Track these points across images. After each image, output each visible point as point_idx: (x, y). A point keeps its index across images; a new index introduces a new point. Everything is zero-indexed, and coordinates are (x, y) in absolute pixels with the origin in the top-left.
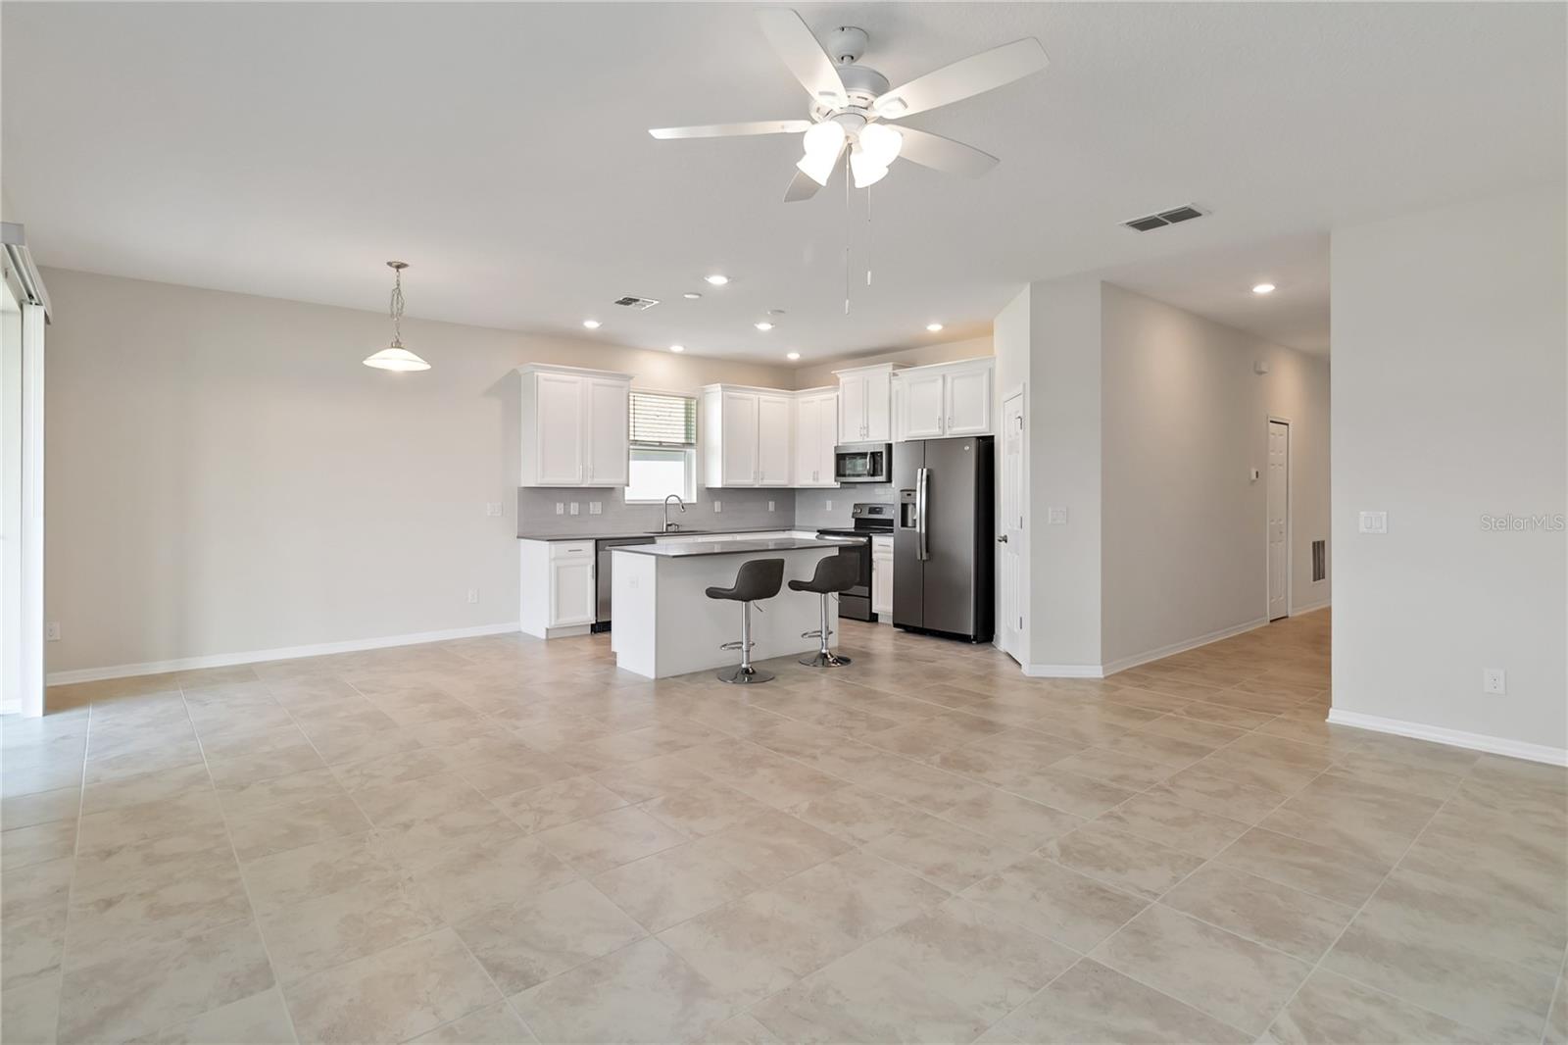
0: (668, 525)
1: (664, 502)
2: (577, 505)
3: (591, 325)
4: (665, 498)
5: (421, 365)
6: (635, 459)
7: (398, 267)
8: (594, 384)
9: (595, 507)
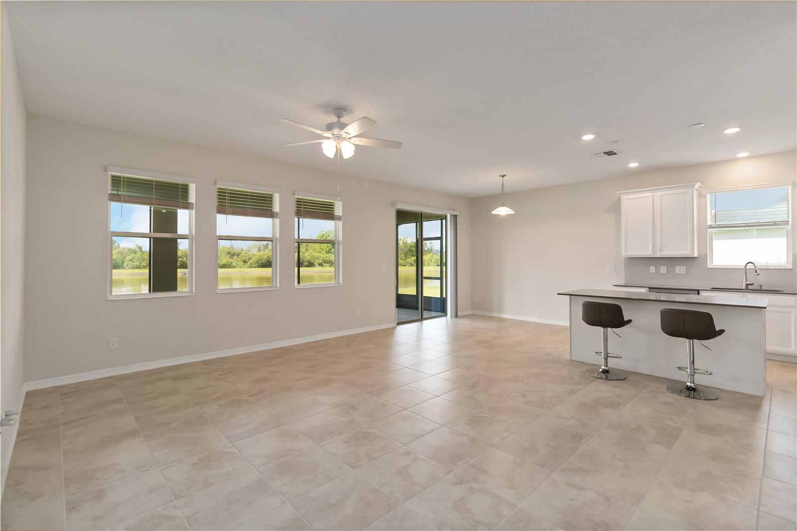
0: (747, 285)
1: (743, 267)
2: (665, 268)
3: (634, 165)
4: (745, 265)
5: (511, 212)
6: (717, 239)
7: (503, 176)
8: (661, 196)
9: (680, 269)
